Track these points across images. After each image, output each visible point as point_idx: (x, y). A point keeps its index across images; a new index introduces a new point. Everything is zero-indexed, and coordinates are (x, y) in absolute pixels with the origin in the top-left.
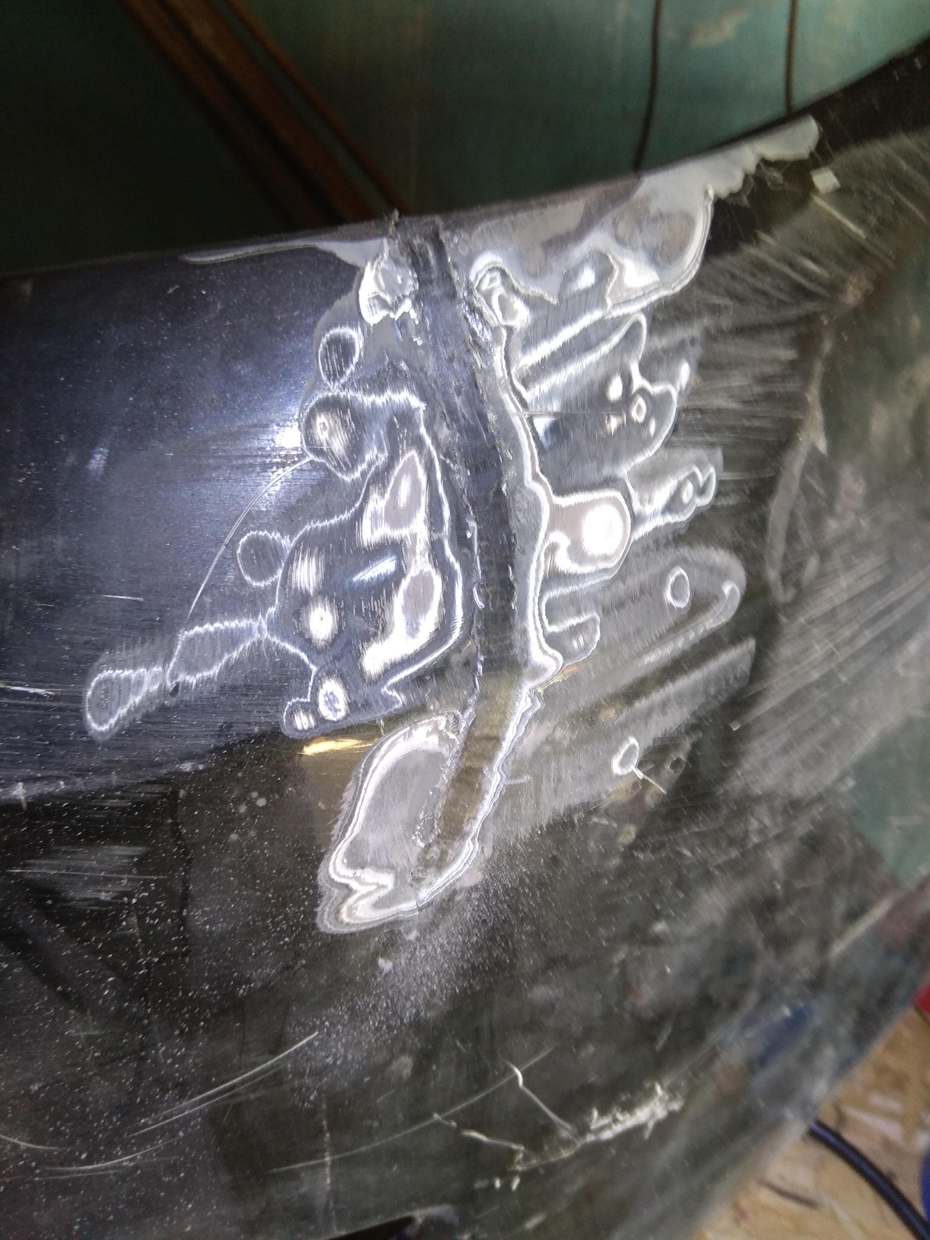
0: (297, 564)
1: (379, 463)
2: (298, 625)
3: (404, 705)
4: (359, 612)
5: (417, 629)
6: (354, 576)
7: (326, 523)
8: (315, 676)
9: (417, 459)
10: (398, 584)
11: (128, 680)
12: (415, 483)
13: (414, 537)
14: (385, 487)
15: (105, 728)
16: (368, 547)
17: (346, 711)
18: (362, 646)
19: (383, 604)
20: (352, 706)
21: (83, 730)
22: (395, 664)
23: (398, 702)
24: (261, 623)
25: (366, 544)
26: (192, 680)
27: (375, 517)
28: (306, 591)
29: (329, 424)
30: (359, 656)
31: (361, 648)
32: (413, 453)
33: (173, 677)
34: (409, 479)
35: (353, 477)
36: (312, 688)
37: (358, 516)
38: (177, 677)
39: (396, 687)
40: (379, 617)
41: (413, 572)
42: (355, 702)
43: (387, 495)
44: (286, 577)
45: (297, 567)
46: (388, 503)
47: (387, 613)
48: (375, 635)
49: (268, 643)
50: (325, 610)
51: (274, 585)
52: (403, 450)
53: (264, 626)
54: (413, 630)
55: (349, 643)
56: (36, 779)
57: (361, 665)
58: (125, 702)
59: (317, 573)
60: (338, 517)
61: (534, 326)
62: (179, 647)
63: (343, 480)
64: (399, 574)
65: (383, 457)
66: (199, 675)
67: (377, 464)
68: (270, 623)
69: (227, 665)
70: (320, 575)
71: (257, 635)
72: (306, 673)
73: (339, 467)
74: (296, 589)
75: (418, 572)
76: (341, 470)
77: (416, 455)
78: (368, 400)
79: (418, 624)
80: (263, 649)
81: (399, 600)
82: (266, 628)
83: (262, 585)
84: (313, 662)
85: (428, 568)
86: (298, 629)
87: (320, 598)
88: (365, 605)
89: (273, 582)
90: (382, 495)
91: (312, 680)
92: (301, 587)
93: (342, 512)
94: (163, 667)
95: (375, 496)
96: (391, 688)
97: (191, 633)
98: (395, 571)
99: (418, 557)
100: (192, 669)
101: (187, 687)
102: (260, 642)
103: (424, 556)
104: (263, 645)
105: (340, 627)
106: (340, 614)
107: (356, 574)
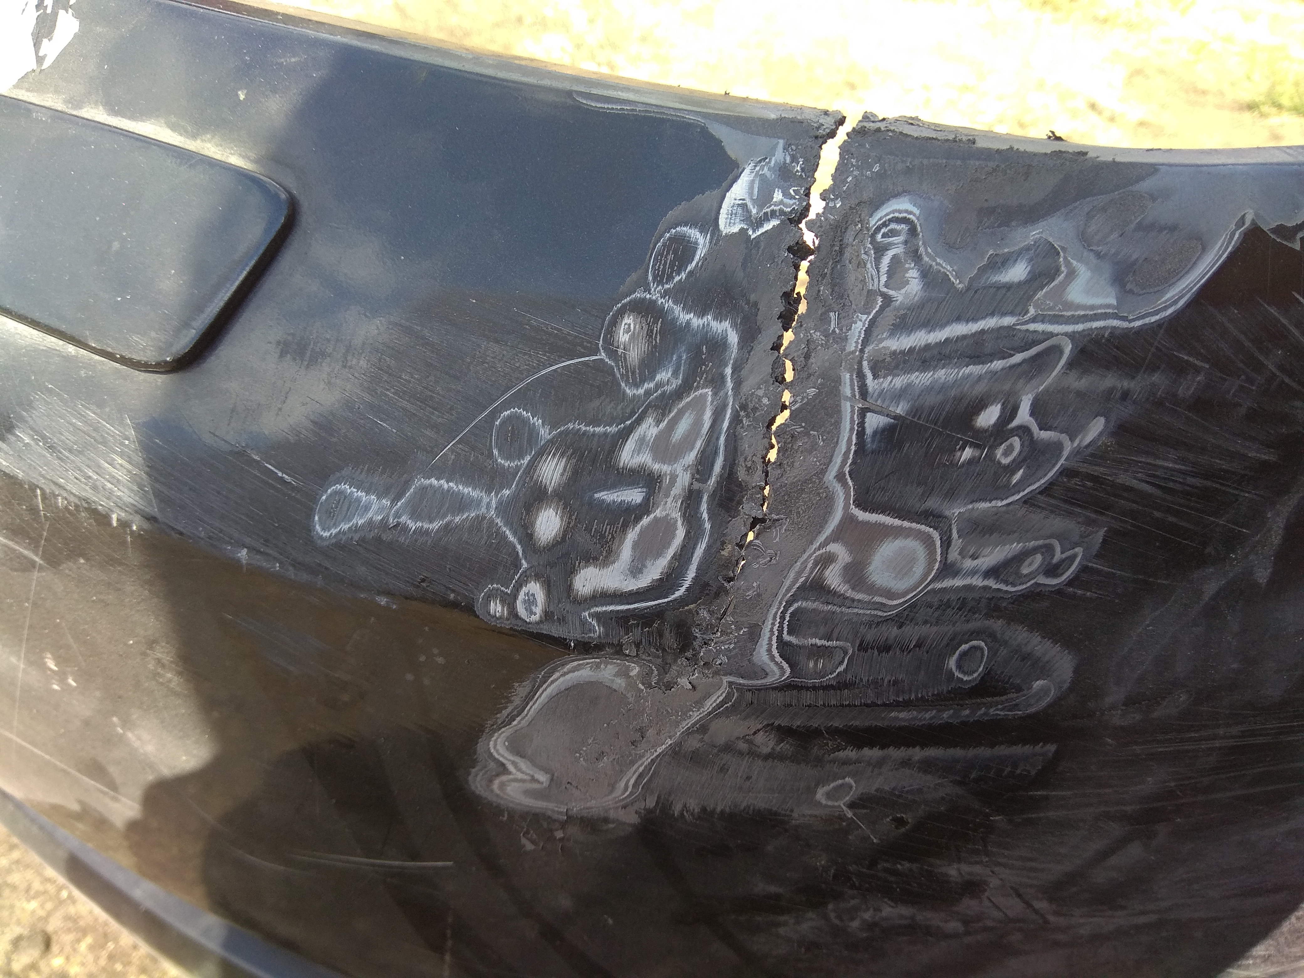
0: (547, 458)
1: (669, 389)
2: (525, 517)
3: (599, 637)
4: (588, 529)
5: (640, 571)
6: (596, 493)
7: (591, 429)
8: (523, 572)
9: (710, 399)
10: (638, 519)
11: (358, 500)
12: (697, 424)
13: (674, 478)
14: (664, 415)
15: (326, 534)
16: (623, 468)
17: (541, 617)
18: (579, 564)
19: (615, 533)
20: (548, 615)
21: (309, 529)
22: (606, 594)
23: (595, 632)
24: (491, 500)
25: (621, 465)
26: (413, 525)
27: (642, 441)
28: (545, 487)
29: (635, 328)
30: (572, 572)
31: (577, 564)
32: (708, 391)
33: (397, 515)
34: (692, 416)
35: (635, 391)
36: (516, 582)
37: (625, 434)
38: (399, 518)
39: (598, 616)
40: (607, 542)
41: (658, 513)
42: (552, 613)
43: (663, 425)
44: (532, 466)
45: (545, 461)
46: (661, 433)
47: (616, 542)
48: (596, 559)
49: (491, 521)
50: (557, 513)
51: (518, 468)
52: (699, 383)
53: (494, 504)
54: (636, 570)
55: (567, 555)
56: (259, 552)
57: (571, 580)
58: (350, 520)
59: (562, 475)
60: (604, 427)
61: (921, 305)
62: (412, 490)
63: (624, 392)
64: (644, 508)
65: (676, 383)
66: (419, 524)
67: (666, 388)
68: (500, 503)
69: (448, 524)
70: (565, 477)
71: (483, 510)
72: (517, 566)
73: (625, 377)
74: (537, 480)
75: (664, 513)
76: (627, 382)
77: (710, 393)
78: (684, 317)
79: (644, 566)
80: (485, 524)
81: (632, 535)
82: (494, 506)
83: (506, 464)
84: (526, 558)
85: (677, 515)
86: (524, 520)
87: (556, 499)
88: (597, 525)
89: (517, 466)
90: (658, 422)
91: (519, 575)
92: (541, 481)
93: (610, 425)
94: (392, 503)
95: (650, 420)
96: (592, 615)
97: (427, 482)
98: (640, 505)
99: (670, 500)
100: (415, 515)
101: (405, 529)
102: (484, 518)
103: (676, 502)
104: (486, 521)
105: (564, 536)
106: (569, 523)
107: (600, 491)
